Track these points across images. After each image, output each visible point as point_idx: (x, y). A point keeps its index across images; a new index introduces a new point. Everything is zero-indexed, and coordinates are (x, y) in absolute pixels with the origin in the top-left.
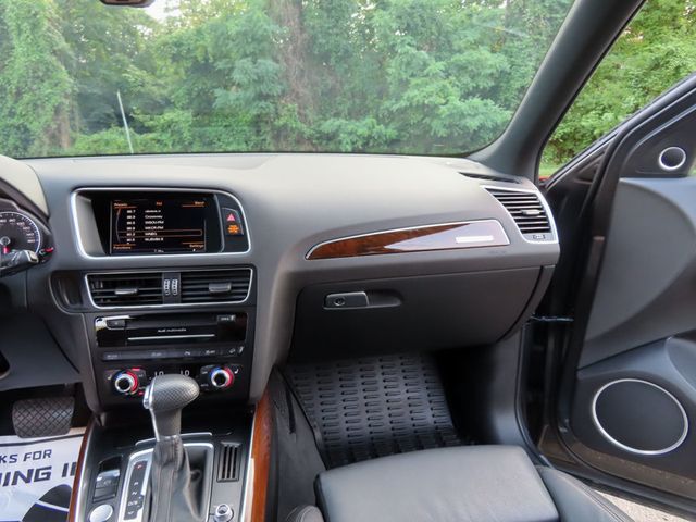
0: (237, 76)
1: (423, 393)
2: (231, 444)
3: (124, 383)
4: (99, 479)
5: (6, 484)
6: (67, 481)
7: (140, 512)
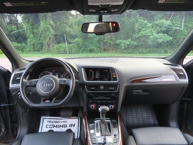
1: (151, 115)
2: (114, 121)
3: (92, 107)
4: (90, 125)
5: (58, 127)
6: (70, 128)
7: (99, 132)
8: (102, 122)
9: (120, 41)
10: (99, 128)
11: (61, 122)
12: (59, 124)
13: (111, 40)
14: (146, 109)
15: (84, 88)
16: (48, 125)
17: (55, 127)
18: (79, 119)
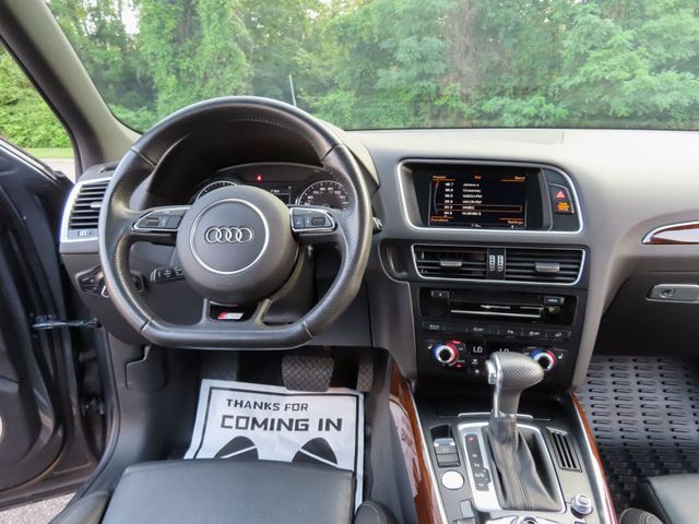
0: (401, 55)
2: (558, 431)
3: (445, 355)
4: (436, 445)
5: (272, 429)
6: (324, 435)
7: (491, 485)
8: (501, 432)
9: (501, 102)
10: (486, 466)
11: (282, 407)
12: (277, 415)
13: (466, 98)
14: (662, 371)
15: (404, 263)
16: (231, 417)
17: (259, 426)
18: (357, 397)
